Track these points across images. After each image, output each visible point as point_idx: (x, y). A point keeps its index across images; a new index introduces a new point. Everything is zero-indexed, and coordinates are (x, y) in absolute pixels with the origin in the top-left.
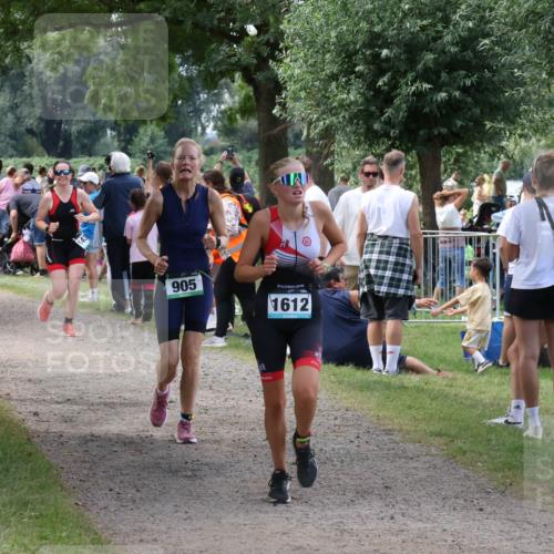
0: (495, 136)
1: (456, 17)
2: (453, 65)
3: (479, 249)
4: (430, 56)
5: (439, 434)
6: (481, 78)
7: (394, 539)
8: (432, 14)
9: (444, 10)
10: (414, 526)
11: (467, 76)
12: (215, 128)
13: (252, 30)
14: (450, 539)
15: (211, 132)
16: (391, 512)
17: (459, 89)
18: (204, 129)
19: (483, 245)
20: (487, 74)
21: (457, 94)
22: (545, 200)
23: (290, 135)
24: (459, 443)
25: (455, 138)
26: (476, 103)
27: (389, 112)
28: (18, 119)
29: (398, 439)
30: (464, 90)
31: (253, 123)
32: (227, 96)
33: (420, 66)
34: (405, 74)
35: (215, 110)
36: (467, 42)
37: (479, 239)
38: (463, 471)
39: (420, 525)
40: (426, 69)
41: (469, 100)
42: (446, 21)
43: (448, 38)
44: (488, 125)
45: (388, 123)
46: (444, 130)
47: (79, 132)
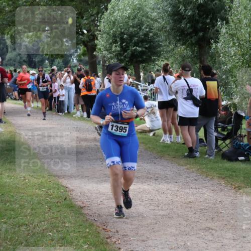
0: (154, 61)
1: (143, 28)
2: (142, 41)
4: (136, 39)
5: (143, 143)
6: (150, 45)
8: (136, 27)
9: (140, 26)
11: (147, 44)
12: (76, 60)
13: (85, 32)
14: (147, 171)
15: (75, 61)
17: (144, 48)
18: (73, 60)
20: (152, 43)
21: (144, 49)
23: (97, 62)
24: (148, 145)
25: (143, 62)
26: (149, 51)
27: (126, 54)
28: (21, 58)
30: (146, 48)
31: (87, 58)
32: (79, 51)
34: (129, 43)
35: (76, 54)
36: (146, 35)
38: (149, 153)
40: (135, 42)
41: (147, 51)
42: (140, 29)
43: (141, 34)
44: (153, 58)
45: (125, 57)
46: (141, 59)
47: (38, 61)
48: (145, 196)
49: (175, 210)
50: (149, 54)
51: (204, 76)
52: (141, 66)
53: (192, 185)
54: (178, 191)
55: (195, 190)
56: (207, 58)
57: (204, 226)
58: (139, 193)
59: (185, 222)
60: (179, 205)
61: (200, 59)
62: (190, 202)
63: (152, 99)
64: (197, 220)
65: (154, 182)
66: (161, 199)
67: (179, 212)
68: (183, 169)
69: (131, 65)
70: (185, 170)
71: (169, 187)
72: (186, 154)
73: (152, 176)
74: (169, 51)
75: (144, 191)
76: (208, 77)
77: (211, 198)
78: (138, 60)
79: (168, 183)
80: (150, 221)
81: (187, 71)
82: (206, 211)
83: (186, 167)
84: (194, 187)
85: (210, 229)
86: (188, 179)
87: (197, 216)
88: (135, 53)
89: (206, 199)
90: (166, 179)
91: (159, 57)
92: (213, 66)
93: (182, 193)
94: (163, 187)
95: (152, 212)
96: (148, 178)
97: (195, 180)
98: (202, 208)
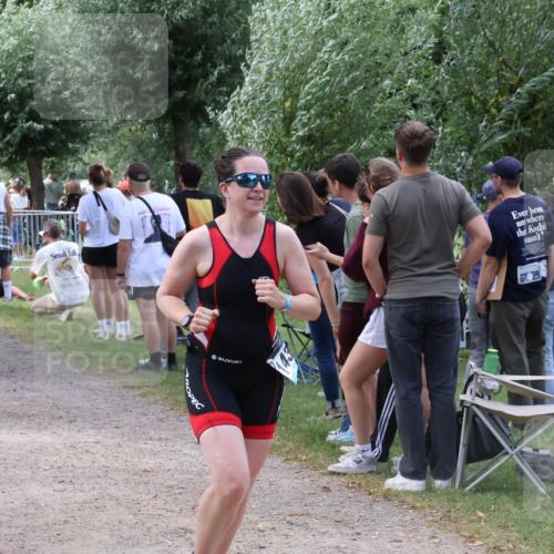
0: (75, 152)
3: (68, 222)
7: (15, 403)
10: (29, 395)
14: (51, 402)
16: (14, 386)
19: (70, 220)
21: (50, 126)
22: (99, 193)
25: (50, 153)
26: (63, 131)
27: (9, 137)
29: (18, 340)
30: (55, 123)
33: (27, 109)
34: (18, 113)
37: (68, 216)
39: (32, 394)
41: (59, 130)
44: (70, 145)
45: (8, 143)
46: (43, 148)
48: (43, 458)
49: (112, 490)
50: (64, 136)
51: (184, 188)
52: (44, 164)
53: (152, 432)
54: (119, 445)
55: (158, 444)
56: (192, 148)
57: (173, 525)
58: (31, 452)
59: (131, 517)
60: (120, 479)
61: (177, 149)
62: (146, 471)
63: (70, 237)
64: (160, 512)
65: (66, 426)
66: (80, 465)
67: (121, 494)
68: (135, 396)
69: (22, 160)
70: (138, 399)
71: (99, 438)
72: (142, 362)
73: (62, 414)
74: (108, 131)
75: (42, 449)
76: (191, 189)
77: (194, 460)
78: (38, 149)
79: (98, 428)
80: (53, 516)
81: (141, 181)
82: (181, 490)
83: (142, 391)
84: (157, 436)
85: (186, 531)
86: (143, 419)
87: (159, 503)
88: (32, 135)
89: (181, 464)
90: (95, 419)
91: (85, 142)
92: (204, 165)
93: (127, 450)
94: (86, 437)
95: (58, 495)
96: (53, 418)
97: (161, 420)
98: (172, 483)
